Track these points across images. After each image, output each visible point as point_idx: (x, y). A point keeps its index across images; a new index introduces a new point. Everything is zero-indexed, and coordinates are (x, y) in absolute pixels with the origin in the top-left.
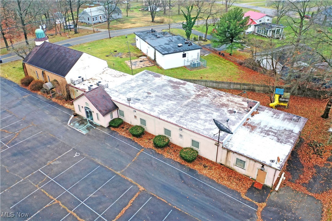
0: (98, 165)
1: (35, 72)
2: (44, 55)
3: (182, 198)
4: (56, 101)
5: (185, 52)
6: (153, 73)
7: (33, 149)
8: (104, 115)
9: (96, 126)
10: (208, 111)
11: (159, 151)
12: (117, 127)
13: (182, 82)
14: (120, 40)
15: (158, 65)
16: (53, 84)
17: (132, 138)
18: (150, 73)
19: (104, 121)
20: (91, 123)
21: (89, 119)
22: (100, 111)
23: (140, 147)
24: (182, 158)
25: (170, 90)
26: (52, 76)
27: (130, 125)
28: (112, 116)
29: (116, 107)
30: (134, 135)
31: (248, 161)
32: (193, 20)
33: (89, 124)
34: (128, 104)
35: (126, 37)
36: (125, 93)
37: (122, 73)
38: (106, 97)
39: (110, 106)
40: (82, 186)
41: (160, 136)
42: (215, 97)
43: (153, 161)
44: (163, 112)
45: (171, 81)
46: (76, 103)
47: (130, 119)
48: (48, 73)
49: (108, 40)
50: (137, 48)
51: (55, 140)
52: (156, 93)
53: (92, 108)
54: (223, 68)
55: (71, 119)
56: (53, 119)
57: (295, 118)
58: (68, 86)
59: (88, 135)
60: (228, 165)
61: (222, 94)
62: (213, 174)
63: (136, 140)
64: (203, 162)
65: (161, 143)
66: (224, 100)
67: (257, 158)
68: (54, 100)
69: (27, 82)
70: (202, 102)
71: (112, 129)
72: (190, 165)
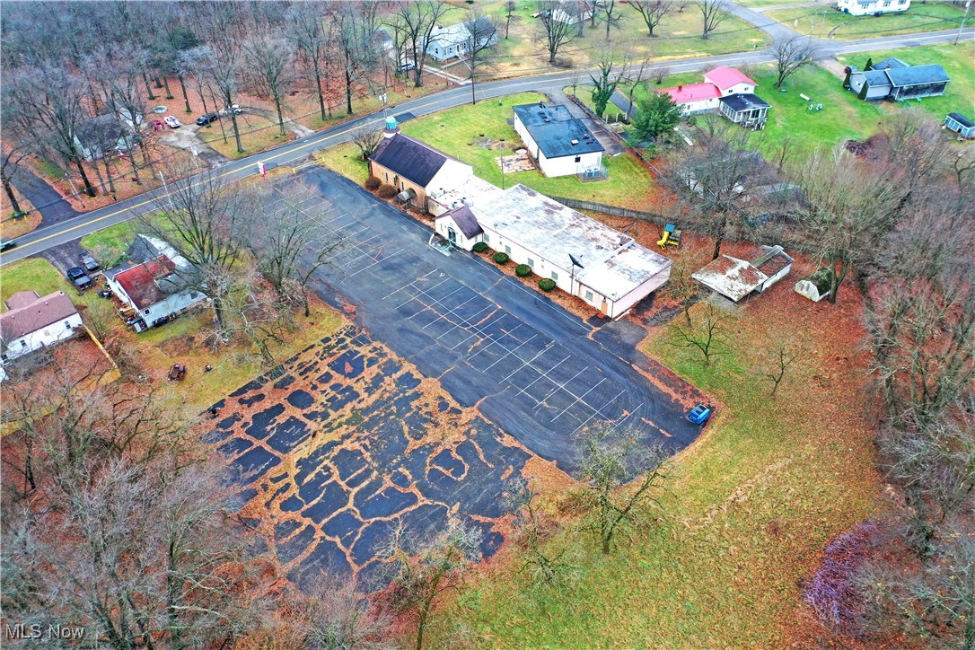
0: (462, 285)
1: (384, 175)
2: (397, 153)
3: (532, 317)
4: (412, 214)
5: (579, 156)
6: (528, 190)
7: (400, 265)
8: (469, 238)
9: (458, 248)
10: (575, 244)
11: (521, 280)
12: (481, 252)
13: (559, 205)
14: (489, 111)
15: (540, 169)
16: (409, 193)
17: (495, 264)
18: (524, 189)
19: (468, 244)
20: (454, 245)
21: (451, 240)
22: (465, 234)
23: (502, 274)
24: (540, 287)
25: (542, 216)
26: (407, 184)
27: (495, 251)
28: (476, 240)
29: (481, 231)
30: (497, 262)
31: (595, 295)
32: (610, 87)
33: (451, 246)
34: (494, 229)
35: (501, 105)
36: (491, 215)
37: (491, 185)
38: (472, 218)
39: (475, 228)
40: (449, 300)
41: (523, 265)
42: (590, 228)
43: (513, 288)
44: (529, 242)
45: (546, 204)
46: (438, 221)
47: (496, 244)
48: (402, 179)
49: (470, 108)
50: (516, 132)
51: (419, 259)
52: (526, 218)
53: (457, 229)
54: (630, 182)
55: (431, 238)
56: (413, 236)
57: (662, 260)
58: (427, 198)
59: (451, 257)
60: (580, 297)
61: (598, 227)
62: (565, 304)
63: (499, 267)
64: (560, 293)
65: (523, 272)
66: (597, 234)
67: (601, 291)
68: (409, 212)
69: (374, 184)
70: (573, 234)
71: (476, 253)
72: (547, 295)
